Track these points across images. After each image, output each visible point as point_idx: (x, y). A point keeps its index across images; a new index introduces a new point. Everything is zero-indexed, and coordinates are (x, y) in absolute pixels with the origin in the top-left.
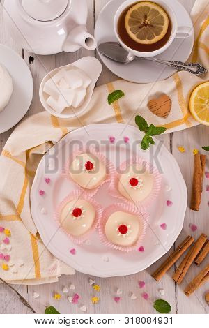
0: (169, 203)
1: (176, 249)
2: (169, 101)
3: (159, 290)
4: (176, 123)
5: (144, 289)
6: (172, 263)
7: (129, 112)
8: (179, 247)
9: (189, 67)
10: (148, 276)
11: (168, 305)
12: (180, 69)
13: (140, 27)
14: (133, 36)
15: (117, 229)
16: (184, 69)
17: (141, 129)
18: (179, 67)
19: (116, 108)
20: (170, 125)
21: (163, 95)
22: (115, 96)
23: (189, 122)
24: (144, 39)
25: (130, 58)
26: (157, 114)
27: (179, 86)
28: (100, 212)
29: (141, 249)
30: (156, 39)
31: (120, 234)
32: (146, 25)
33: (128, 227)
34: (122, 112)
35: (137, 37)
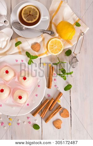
0: (39, 86)
1: (42, 104)
2: (39, 45)
3: (35, 120)
4: (42, 54)
5: (29, 120)
6: (40, 110)
7: (23, 50)
8: (43, 104)
9: (47, 32)
10: (31, 115)
11: (39, 126)
12: (44, 33)
13: (28, 16)
14: (25, 20)
15: (18, 98)
16: (46, 33)
17: (28, 57)
18: (44, 32)
19: (19, 48)
20: (40, 55)
21: (37, 43)
22: (18, 44)
23: (47, 54)
24: (29, 21)
25: (24, 28)
26: (35, 51)
27: (43, 40)
28: (12, 90)
29: (28, 105)
30: (34, 21)
31: (19, 99)
32: (30, 15)
33: (22, 97)
34: (21, 50)
35: (27, 20)
